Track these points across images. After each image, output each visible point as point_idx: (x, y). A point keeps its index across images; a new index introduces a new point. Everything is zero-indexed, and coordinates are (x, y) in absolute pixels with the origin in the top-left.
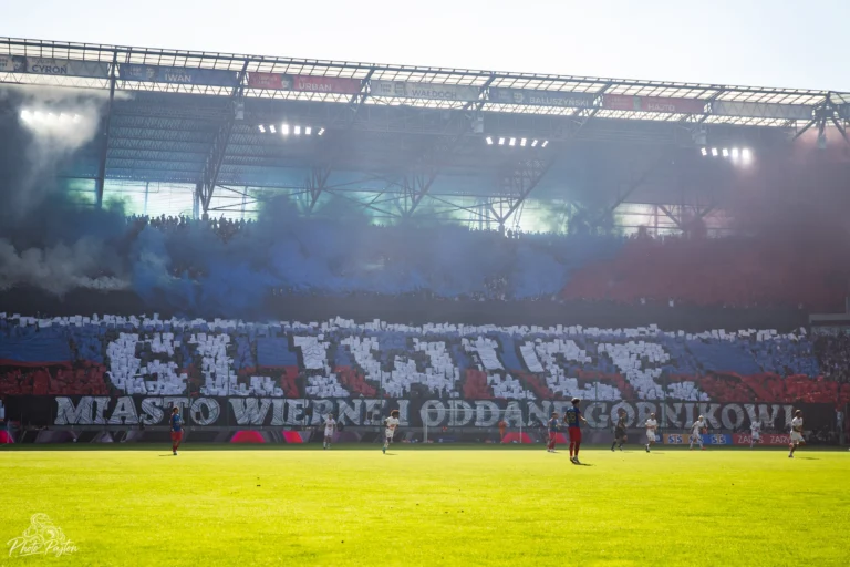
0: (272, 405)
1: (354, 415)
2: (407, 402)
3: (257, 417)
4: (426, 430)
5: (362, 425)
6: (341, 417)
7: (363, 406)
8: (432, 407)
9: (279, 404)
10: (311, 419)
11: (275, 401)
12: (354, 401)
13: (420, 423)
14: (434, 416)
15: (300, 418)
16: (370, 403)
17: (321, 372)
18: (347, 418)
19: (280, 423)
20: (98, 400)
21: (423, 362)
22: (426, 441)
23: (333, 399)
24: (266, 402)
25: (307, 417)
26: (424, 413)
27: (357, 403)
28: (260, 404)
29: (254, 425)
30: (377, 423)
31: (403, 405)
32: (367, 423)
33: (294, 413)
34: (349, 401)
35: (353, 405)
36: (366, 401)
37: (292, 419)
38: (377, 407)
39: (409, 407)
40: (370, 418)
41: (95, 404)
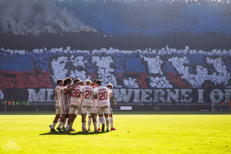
0: (133, 92)
1: (175, 97)
2: (203, 90)
3: (126, 98)
4: (213, 105)
5: (179, 102)
6: (169, 98)
7: (180, 93)
8: (216, 93)
9: (137, 92)
10: (153, 100)
11: (135, 90)
12: (175, 90)
13: (209, 101)
14: (217, 97)
15: (147, 99)
16: (184, 91)
17: (158, 75)
18: (171, 99)
19: (138, 101)
20: (48, 90)
21: (211, 69)
22: (213, 110)
23: (165, 89)
24: (130, 91)
25: (151, 98)
26: (212, 96)
27: (177, 91)
28: (127, 92)
29: (124, 102)
30: (187, 101)
31: (201, 92)
32: (182, 101)
33: (145, 96)
34: (172, 90)
35: (175, 92)
36: (181, 90)
37: (144, 99)
38: (187, 93)
39: (204, 93)
40: (183, 98)
41: (46, 92)
